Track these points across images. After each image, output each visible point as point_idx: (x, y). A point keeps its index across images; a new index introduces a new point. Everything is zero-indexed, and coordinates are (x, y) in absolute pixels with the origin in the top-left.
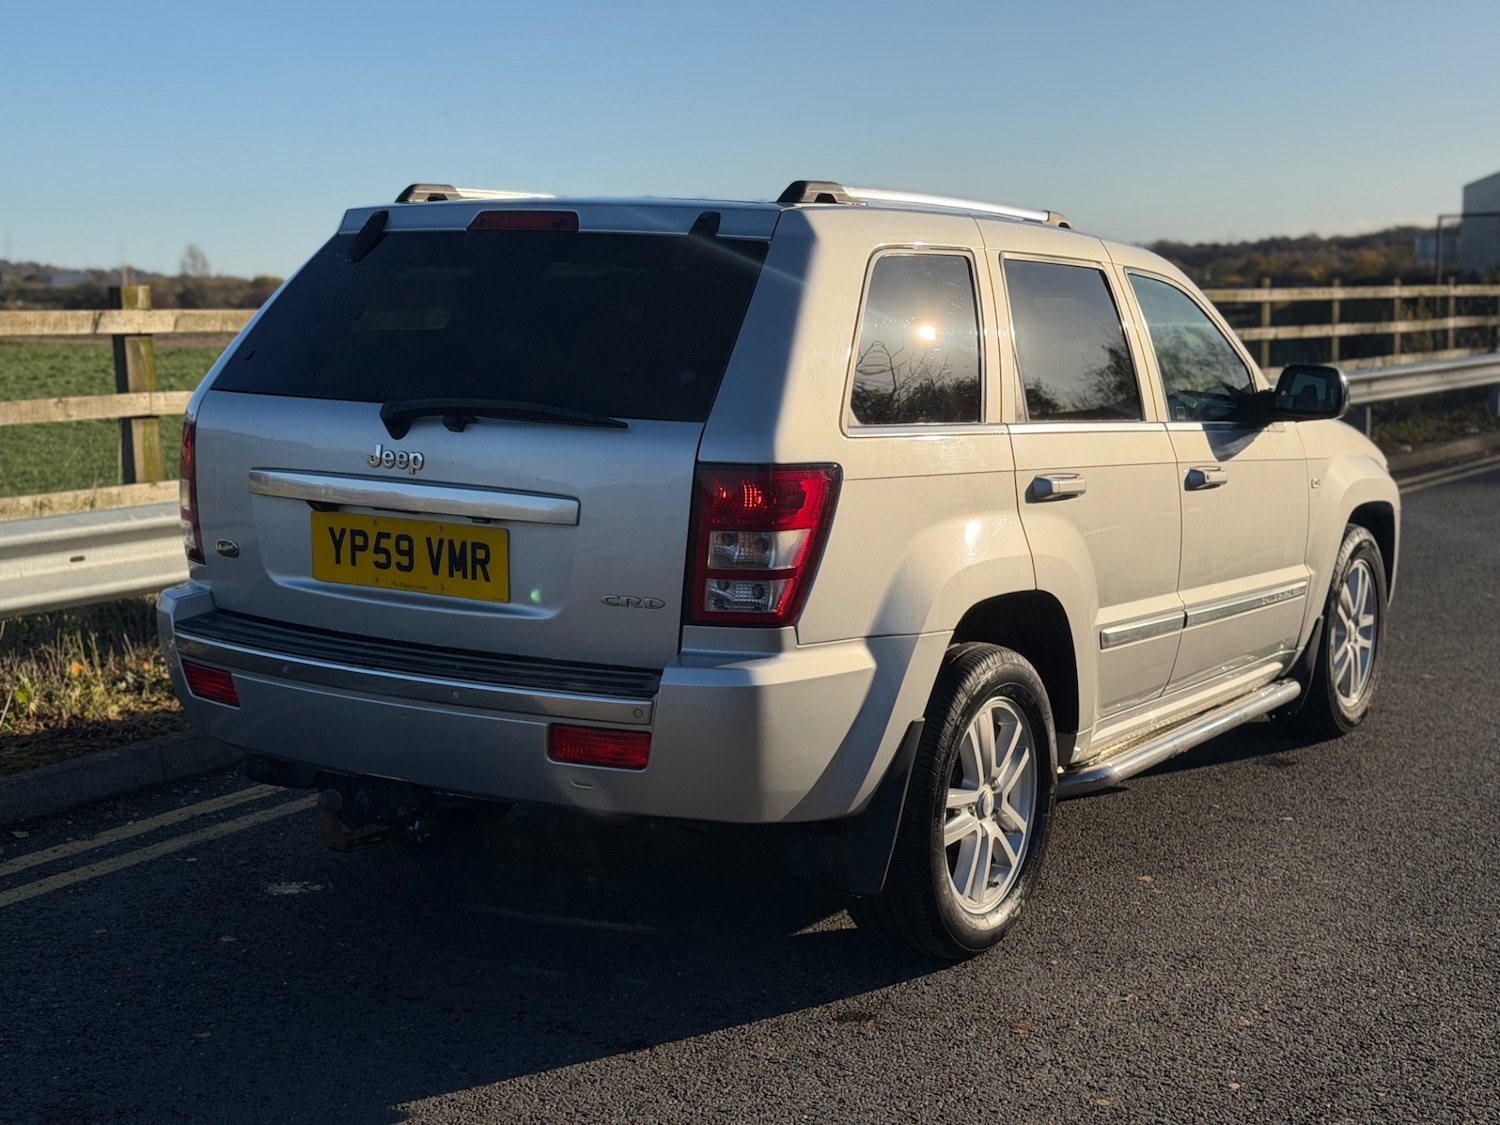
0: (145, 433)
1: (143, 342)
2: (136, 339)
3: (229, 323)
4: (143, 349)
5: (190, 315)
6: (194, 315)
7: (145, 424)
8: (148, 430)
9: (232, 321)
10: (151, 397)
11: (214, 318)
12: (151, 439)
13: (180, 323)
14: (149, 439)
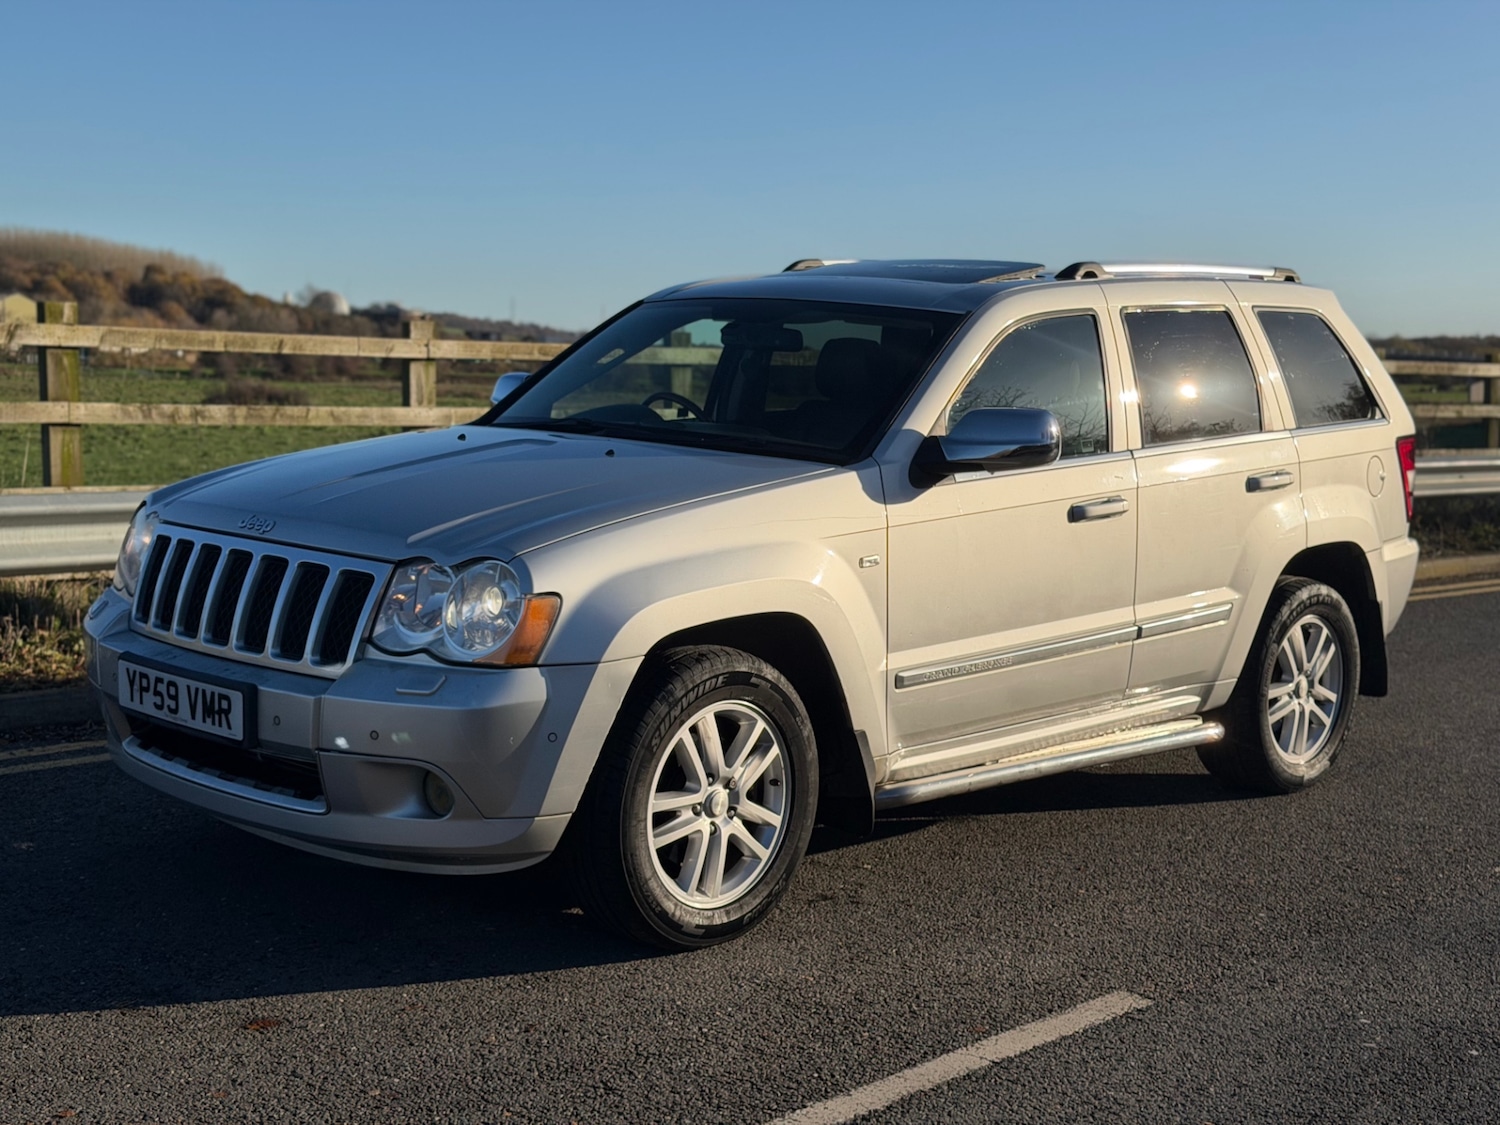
0: (63, 440)
1: (67, 354)
2: (60, 351)
3: (164, 341)
4: (66, 361)
5: (119, 332)
6: (123, 332)
7: (64, 431)
8: (67, 437)
9: (167, 340)
10: (69, 407)
11: (146, 335)
12: (71, 446)
13: (108, 338)
14: (68, 446)
